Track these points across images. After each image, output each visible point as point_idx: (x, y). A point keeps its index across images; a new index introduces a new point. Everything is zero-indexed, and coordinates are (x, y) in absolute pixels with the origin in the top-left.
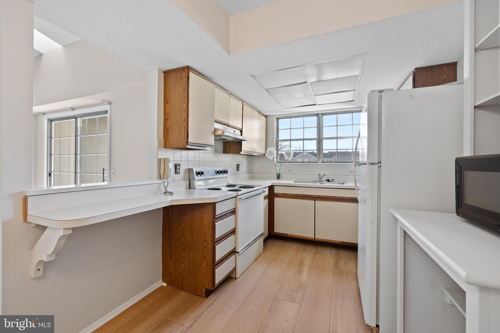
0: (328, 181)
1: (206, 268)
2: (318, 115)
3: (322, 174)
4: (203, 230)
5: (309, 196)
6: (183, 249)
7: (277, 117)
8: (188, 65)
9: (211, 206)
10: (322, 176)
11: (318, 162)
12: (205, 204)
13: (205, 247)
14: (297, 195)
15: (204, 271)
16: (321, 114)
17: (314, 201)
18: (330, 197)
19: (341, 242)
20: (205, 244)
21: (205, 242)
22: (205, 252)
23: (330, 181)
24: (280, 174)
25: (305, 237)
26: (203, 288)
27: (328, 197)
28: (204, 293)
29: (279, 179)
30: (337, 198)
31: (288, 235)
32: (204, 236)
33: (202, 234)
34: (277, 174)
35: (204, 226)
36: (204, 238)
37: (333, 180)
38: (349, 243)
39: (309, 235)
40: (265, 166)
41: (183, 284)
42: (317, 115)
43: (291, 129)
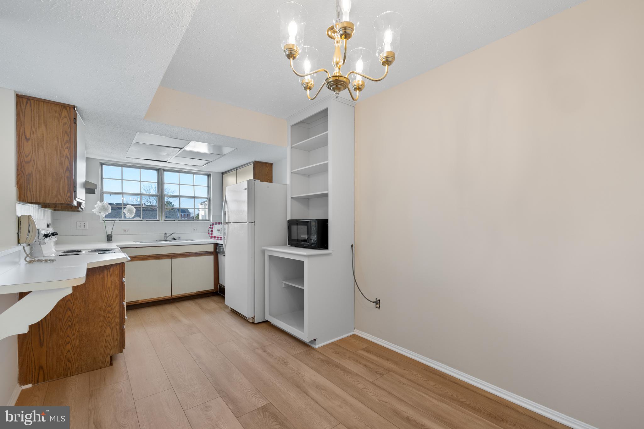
0: (174, 239)
1: (110, 334)
2: (160, 170)
3: (169, 233)
4: (106, 294)
5: (164, 255)
6: (69, 326)
7: (101, 162)
8: (75, 105)
9: (117, 267)
10: (168, 235)
11: (160, 219)
12: (109, 267)
13: (109, 312)
14: (150, 256)
15: (108, 339)
16: (163, 169)
17: (170, 259)
18: (186, 254)
19: (197, 292)
20: (109, 308)
21: (109, 306)
22: (109, 317)
23: (175, 240)
24: (112, 235)
25: (161, 297)
26: (106, 357)
27: (184, 254)
28: (108, 362)
29: (111, 242)
30: (192, 253)
31: (140, 301)
32: (107, 300)
33: (104, 300)
34: (108, 236)
35: (107, 290)
36: (107, 303)
37: (179, 239)
38: (203, 291)
39: (166, 294)
40: (82, 225)
41: (69, 368)
42: (158, 170)
43: (122, 180)
